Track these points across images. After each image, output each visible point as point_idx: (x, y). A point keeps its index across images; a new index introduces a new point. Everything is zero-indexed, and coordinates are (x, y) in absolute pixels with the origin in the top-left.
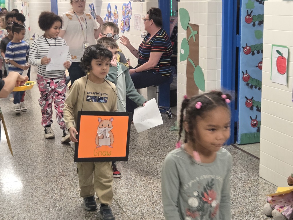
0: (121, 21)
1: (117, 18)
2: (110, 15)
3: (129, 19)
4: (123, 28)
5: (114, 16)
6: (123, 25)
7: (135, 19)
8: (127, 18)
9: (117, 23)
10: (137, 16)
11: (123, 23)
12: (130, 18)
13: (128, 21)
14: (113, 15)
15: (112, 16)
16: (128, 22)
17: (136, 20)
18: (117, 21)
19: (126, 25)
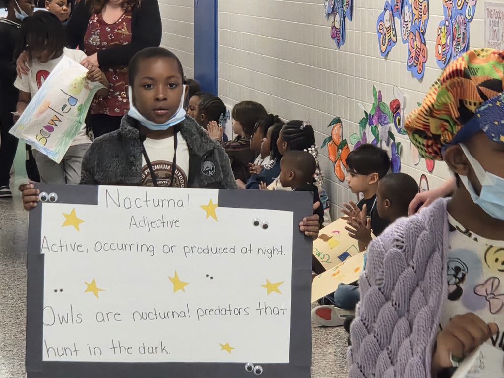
0: (437, 27)
1: (424, 17)
2: (400, 5)
3: (466, 23)
4: (444, 54)
5: (415, 11)
6: (443, 41)
7: (488, 20)
8: (460, 18)
9: (423, 34)
10: (497, 9)
11: (444, 35)
12: (472, 19)
13: (462, 27)
14: (410, 7)
15: (406, 9)
16: (463, 30)
17: (494, 24)
18: (425, 29)
19: (455, 43)
